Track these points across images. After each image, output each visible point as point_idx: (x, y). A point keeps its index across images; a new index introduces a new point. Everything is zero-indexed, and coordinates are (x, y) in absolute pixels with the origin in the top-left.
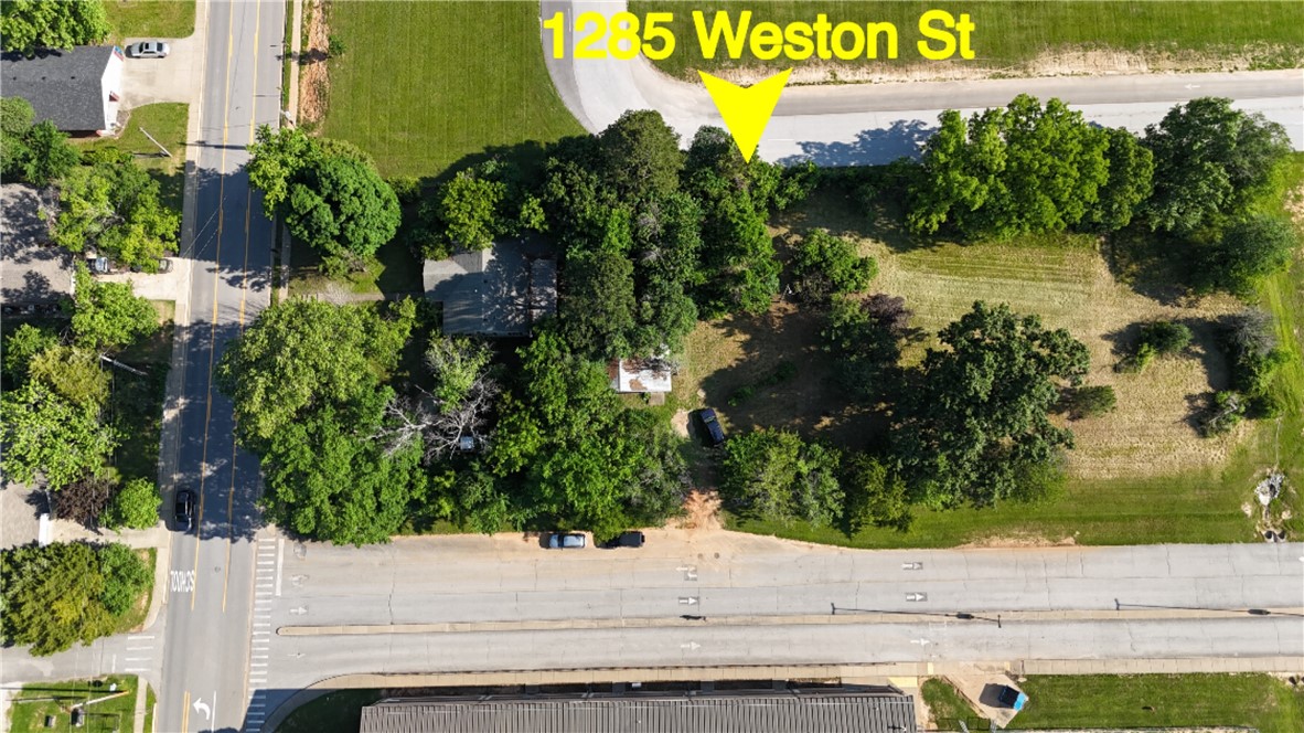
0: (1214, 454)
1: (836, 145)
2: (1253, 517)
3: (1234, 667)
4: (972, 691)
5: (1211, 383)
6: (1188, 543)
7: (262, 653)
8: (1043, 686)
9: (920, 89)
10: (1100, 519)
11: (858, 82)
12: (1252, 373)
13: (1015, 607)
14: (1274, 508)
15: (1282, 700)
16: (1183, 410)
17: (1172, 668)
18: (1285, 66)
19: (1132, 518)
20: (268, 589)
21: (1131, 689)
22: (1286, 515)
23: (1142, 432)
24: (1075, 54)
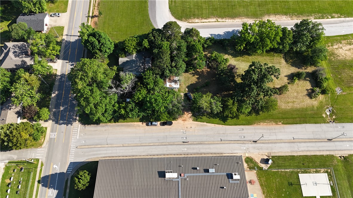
0: (314, 103)
1: (218, 34)
2: (326, 117)
3: (325, 153)
4: (258, 160)
5: (312, 87)
6: (310, 123)
7: (72, 153)
8: (276, 159)
9: (237, 23)
10: (288, 118)
11: (223, 22)
12: (321, 83)
13: (267, 139)
14: (331, 116)
15: (338, 162)
16: (306, 92)
17: (308, 154)
18: (322, 18)
19: (296, 118)
20: (75, 137)
21: (299, 159)
22: (334, 117)
23: (296, 98)
24: (273, 16)
